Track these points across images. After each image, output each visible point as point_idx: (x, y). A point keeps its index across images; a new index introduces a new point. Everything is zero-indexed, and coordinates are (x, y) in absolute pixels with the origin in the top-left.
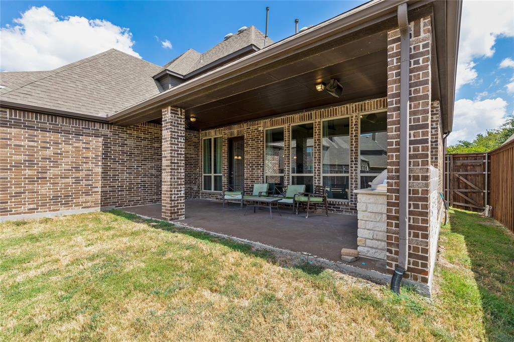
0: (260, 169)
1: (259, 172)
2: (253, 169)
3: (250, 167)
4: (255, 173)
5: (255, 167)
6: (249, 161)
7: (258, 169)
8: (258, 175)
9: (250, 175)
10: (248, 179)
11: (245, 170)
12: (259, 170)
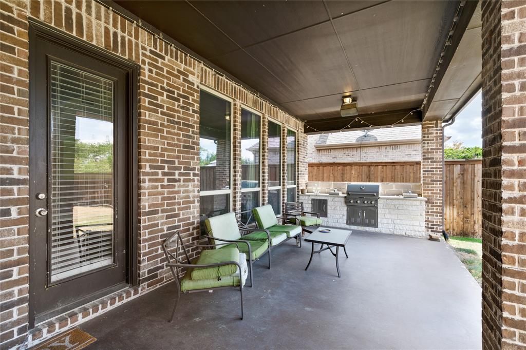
0: (194, 181)
1: (191, 188)
2: (175, 180)
3: (164, 174)
4: (178, 192)
5: (180, 174)
6: (162, 155)
7: (189, 180)
8: (188, 197)
9: (163, 199)
10: (156, 212)
11: (147, 184)
12: (190, 184)
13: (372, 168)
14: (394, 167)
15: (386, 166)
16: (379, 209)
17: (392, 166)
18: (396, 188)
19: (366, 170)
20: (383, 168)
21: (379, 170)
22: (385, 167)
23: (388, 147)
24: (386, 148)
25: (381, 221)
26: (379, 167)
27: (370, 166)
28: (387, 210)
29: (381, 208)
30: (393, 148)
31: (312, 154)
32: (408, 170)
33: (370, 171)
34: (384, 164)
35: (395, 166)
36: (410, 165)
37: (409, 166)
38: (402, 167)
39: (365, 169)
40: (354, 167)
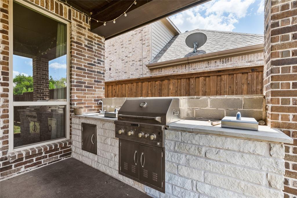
13: (192, 81)
14: (219, 78)
15: (209, 76)
16: (167, 152)
17: (217, 76)
18: (213, 105)
19: (185, 84)
20: (205, 80)
21: (200, 83)
22: (207, 79)
23: (218, 61)
24: (215, 62)
25: (170, 179)
26: (200, 78)
27: (189, 79)
28: (183, 156)
29: (170, 151)
30: (223, 61)
31: (146, 74)
32: (239, 80)
33: (189, 85)
34: (206, 75)
35: (221, 75)
36: (243, 73)
37: (240, 75)
38: (230, 77)
39: (184, 82)
40: (173, 81)
